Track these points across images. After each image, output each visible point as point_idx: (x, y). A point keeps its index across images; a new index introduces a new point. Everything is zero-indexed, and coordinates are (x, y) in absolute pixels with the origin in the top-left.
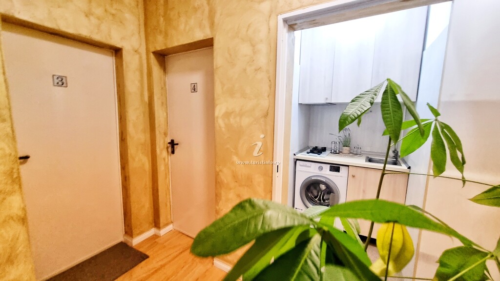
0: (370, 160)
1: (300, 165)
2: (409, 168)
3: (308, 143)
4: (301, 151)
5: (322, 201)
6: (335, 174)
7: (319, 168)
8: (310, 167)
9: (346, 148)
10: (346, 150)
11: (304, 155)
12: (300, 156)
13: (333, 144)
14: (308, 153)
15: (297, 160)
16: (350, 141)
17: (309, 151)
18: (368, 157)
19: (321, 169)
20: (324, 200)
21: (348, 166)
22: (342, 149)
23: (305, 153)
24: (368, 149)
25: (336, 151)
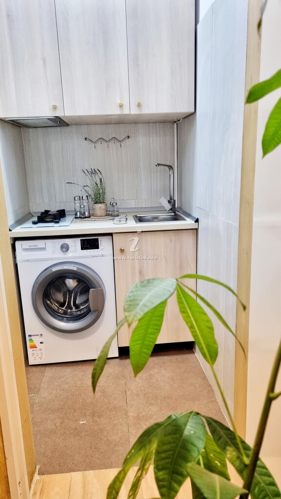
0: (140, 220)
1: (25, 250)
2: (197, 221)
3: (29, 206)
4: (20, 222)
5: (74, 309)
6: (90, 254)
7: (62, 247)
8: (44, 249)
9: (100, 205)
10: (99, 208)
11: (29, 229)
12: (20, 231)
13: (77, 202)
14: (34, 223)
15: (15, 239)
16: (104, 193)
17: (36, 219)
18: (136, 216)
19: (64, 248)
20: (77, 307)
21: (111, 234)
22: (93, 209)
23: (29, 224)
24: (132, 204)
25: (84, 213)
